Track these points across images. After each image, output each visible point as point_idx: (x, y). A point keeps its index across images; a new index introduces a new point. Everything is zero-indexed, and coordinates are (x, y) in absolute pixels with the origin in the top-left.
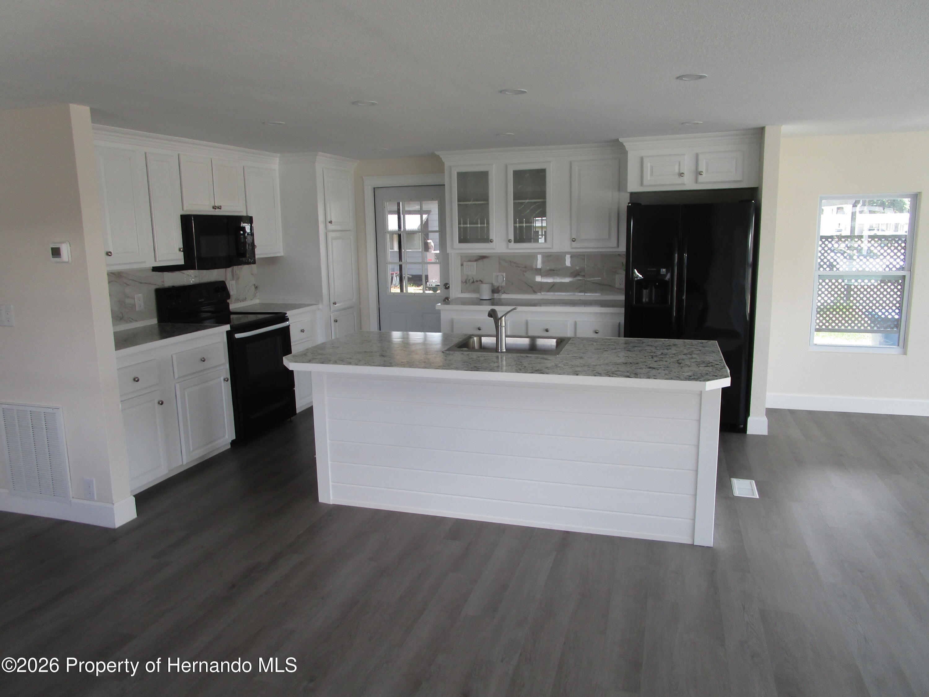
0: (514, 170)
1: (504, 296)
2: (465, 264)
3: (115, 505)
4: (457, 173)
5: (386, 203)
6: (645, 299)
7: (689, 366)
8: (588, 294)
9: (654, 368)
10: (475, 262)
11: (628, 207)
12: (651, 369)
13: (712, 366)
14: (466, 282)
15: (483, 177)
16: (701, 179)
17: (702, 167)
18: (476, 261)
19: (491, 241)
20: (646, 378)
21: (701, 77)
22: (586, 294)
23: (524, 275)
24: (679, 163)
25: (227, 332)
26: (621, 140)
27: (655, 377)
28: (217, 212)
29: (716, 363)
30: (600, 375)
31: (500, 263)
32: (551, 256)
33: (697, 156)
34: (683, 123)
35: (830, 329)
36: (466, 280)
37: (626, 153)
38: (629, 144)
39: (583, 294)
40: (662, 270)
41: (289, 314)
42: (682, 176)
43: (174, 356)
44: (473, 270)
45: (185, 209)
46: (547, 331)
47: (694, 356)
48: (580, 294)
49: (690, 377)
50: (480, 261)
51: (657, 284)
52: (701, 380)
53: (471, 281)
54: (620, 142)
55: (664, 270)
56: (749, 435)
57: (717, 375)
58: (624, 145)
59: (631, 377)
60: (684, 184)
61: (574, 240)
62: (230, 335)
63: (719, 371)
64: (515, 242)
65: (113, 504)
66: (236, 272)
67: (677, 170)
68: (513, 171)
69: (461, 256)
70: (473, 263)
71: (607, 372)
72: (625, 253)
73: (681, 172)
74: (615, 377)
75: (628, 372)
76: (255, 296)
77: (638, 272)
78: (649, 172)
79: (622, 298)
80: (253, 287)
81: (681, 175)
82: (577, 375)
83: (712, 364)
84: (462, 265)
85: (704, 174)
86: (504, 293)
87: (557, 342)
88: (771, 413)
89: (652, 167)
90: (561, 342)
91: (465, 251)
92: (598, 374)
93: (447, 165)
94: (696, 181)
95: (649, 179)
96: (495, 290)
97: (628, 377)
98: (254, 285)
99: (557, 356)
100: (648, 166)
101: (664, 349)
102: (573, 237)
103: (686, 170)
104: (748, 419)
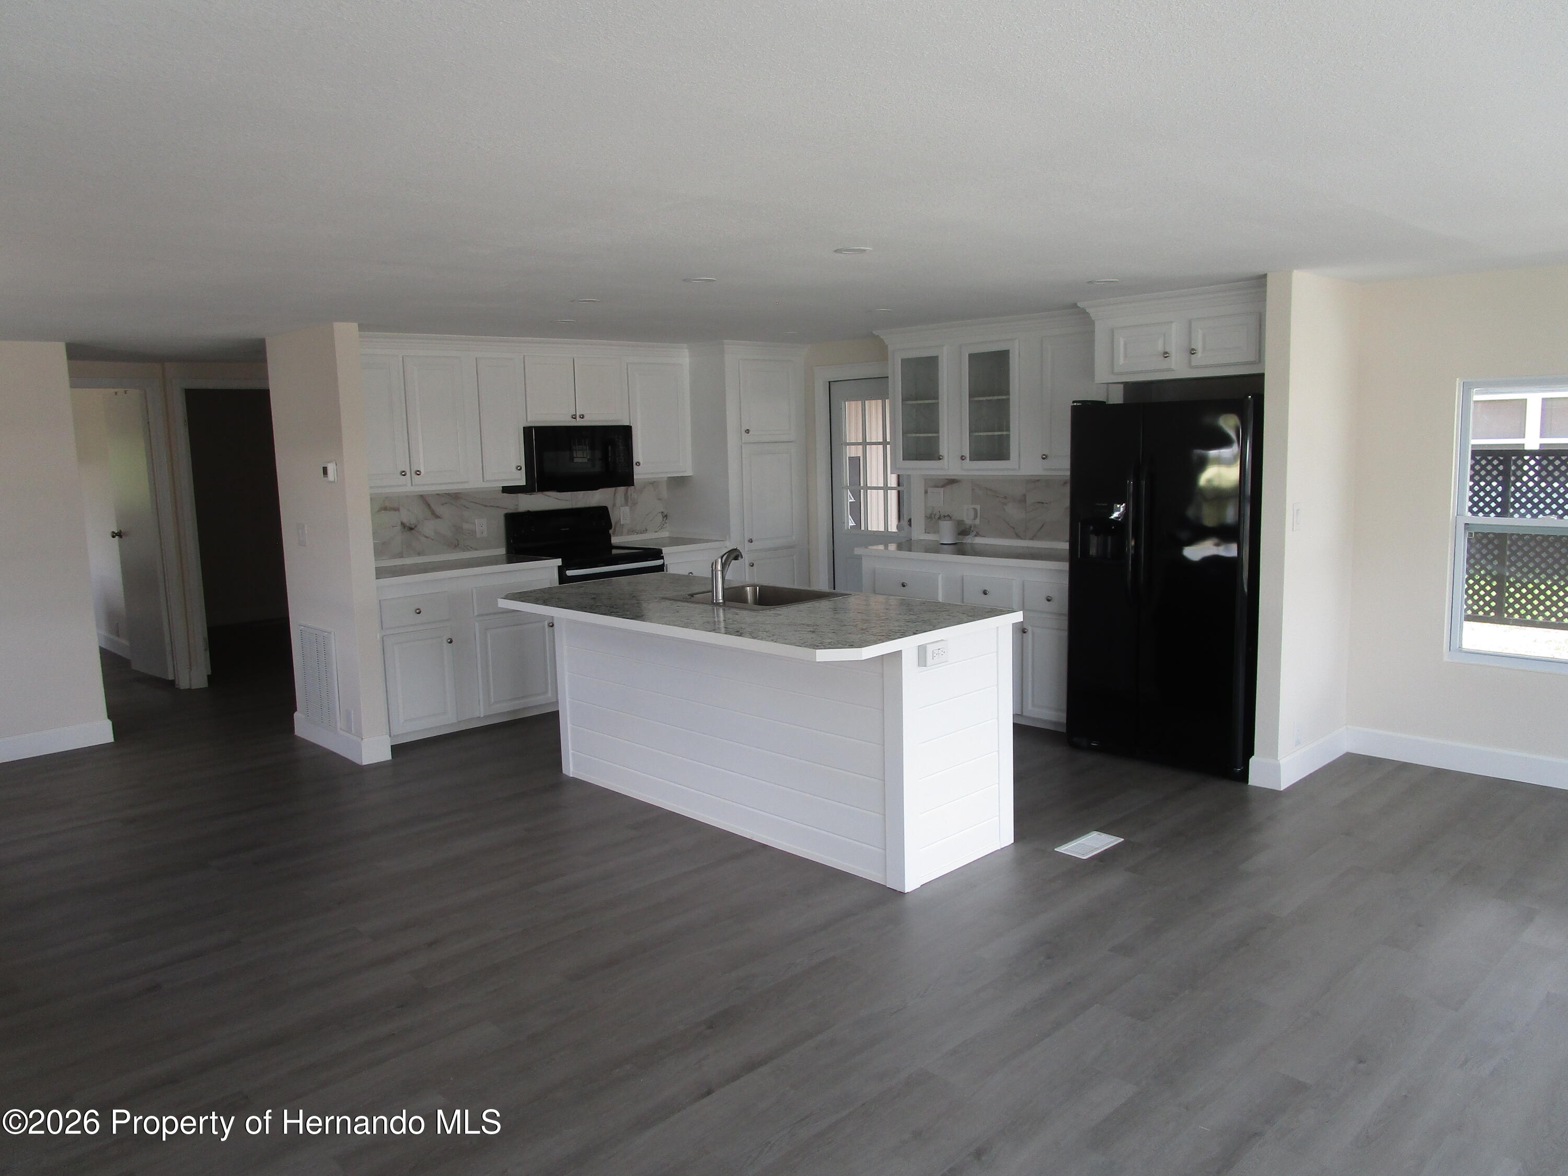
0: (970, 352)
1: (979, 540)
2: (930, 490)
3: (364, 740)
4: (902, 360)
5: (843, 403)
6: (1093, 551)
10: (943, 489)
11: (1074, 407)
14: (930, 517)
15: (932, 363)
16: (1198, 359)
17: (1198, 345)
18: (943, 486)
19: (939, 458)
23: (1004, 510)
24: (1164, 336)
25: (559, 567)
26: (1081, 304)
28: (579, 422)
31: (973, 489)
32: (1038, 481)
33: (1190, 322)
36: (931, 514)
37: (1092, 323)
38: (1095, 310)
40: (1115, 505)
41: (665, 550)
42: (1168, 358)
43: (474, 591)
44: (939, 500)
45: (529, 420)
46: (985, 593)
50: (947, 486)
51: (1113, 528)
53: (937, 517)
54: (1080, 307)
56: (1248, 785)
58: (1087, 311)
60: (1170, 372)
61: (1045, 457)
62: (561, 570)
64: (970, 460)
65: (362, 739)
66: (631, 495)
67: (1160, 348)
68: (969, 355)
69: (925, 480)
70: (939, 489)
73: (1167, 349)
76: (662, 527)
78: (1122, 352)
79: (1065, 546)
80: (660, 516)
81: (1166, 355)
84: (926, 492)
85: (1200, 351)
86: (977, 535)
89: (1125, 344)
91: (932, 473)
93: (890, 348)
94: (1190, 365)
95: (1122, 361)
96: (963, 531)
98: (662, 512)
100: (1121, 342)
102: (1043, 452)
103: (1173, 350)
104: (1250, 760)
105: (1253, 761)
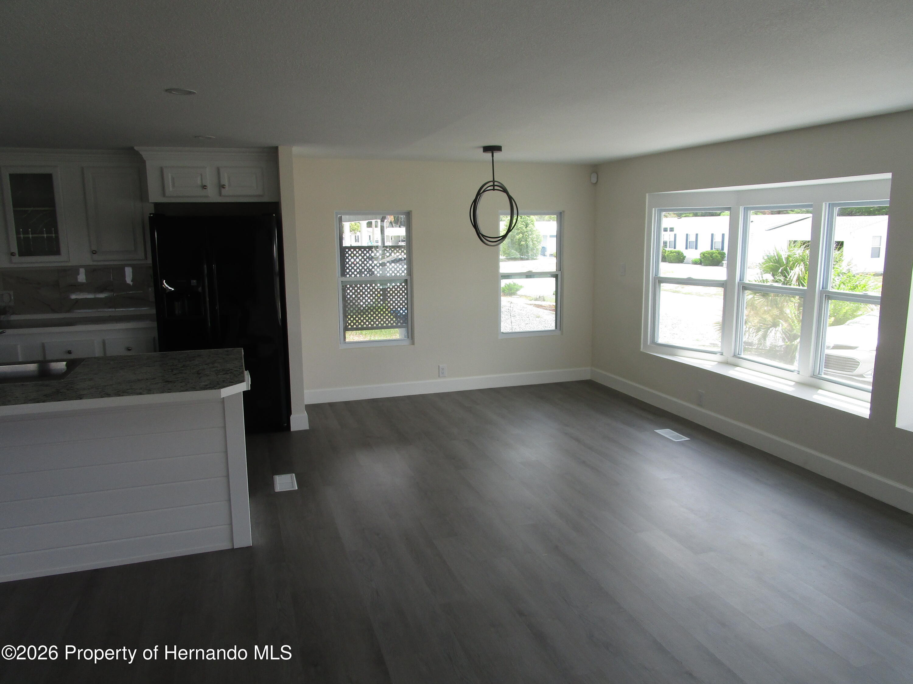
1: (13, 318)
6: (177, 312)
7: (208, 376)
8: (120, 310)
9: (171, 382)
11: (150, 217)
12: (167, 383)
13: (231, 373)
16: (224, 192)
17: (225, 181)
20: (160, 393)
21: (190, 93)
22: (117, 310)
23: (38, 292)
24: (201, 175)
26: (136, 148)
27: (169, 391)
29: (236, 369)
30: (109, 395)
31: (4, 280)
33: (218, 169)
34: (196, 137)
35: (355, 328)
37: (144, 162)
38: (145, 152)
39: (114, 310)
40: (192, 281)
42: (205, 189)
46: (69, 352)
47: (216, 365)
48: (110, 310)
49: (205, 387)
51: (189, 296)
52: (215, 388)
54: (135, 150)
55: (195, 281)
56: (292, 431)
57: (233, 381)
58: (141, 153)
59: (143, 394)
60: (207, 197)
61: (94, 252)
63: (236, 376)
64: (19, 255)
67: (199, 182)
71: (118, 392)
72: (151, 265)
73: (204, 184)
74: (126, 395)
75: (141, 389)
77: (166, 284)
78: (171, 184)
79: (154, 311)
81: (204, 187)
82: (81, 399)
83: (231, 371)
85: (227, 186)
86: (15, 314)
87: (67, 365)
88: (312, 409)
89: (173, 179)
90: (72, 364)
92: (106, 395)
94: (220, 194)
95: (171, 189)
96: (2, 311)
97: (141, 394)
99: (62, 380)
100: (169, 177)
101: (187, 361)
102: (94, 248)
103: (208, 183)
104: (291, 417)
105: (292, 417)
